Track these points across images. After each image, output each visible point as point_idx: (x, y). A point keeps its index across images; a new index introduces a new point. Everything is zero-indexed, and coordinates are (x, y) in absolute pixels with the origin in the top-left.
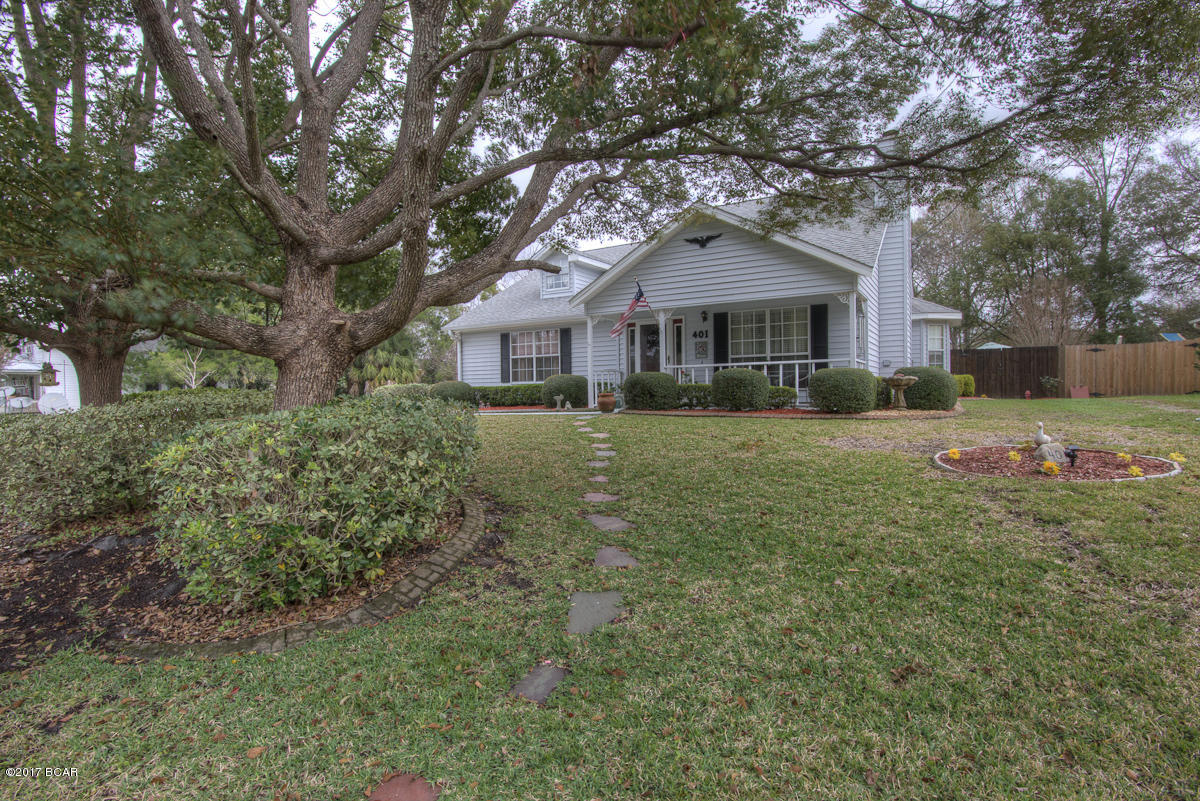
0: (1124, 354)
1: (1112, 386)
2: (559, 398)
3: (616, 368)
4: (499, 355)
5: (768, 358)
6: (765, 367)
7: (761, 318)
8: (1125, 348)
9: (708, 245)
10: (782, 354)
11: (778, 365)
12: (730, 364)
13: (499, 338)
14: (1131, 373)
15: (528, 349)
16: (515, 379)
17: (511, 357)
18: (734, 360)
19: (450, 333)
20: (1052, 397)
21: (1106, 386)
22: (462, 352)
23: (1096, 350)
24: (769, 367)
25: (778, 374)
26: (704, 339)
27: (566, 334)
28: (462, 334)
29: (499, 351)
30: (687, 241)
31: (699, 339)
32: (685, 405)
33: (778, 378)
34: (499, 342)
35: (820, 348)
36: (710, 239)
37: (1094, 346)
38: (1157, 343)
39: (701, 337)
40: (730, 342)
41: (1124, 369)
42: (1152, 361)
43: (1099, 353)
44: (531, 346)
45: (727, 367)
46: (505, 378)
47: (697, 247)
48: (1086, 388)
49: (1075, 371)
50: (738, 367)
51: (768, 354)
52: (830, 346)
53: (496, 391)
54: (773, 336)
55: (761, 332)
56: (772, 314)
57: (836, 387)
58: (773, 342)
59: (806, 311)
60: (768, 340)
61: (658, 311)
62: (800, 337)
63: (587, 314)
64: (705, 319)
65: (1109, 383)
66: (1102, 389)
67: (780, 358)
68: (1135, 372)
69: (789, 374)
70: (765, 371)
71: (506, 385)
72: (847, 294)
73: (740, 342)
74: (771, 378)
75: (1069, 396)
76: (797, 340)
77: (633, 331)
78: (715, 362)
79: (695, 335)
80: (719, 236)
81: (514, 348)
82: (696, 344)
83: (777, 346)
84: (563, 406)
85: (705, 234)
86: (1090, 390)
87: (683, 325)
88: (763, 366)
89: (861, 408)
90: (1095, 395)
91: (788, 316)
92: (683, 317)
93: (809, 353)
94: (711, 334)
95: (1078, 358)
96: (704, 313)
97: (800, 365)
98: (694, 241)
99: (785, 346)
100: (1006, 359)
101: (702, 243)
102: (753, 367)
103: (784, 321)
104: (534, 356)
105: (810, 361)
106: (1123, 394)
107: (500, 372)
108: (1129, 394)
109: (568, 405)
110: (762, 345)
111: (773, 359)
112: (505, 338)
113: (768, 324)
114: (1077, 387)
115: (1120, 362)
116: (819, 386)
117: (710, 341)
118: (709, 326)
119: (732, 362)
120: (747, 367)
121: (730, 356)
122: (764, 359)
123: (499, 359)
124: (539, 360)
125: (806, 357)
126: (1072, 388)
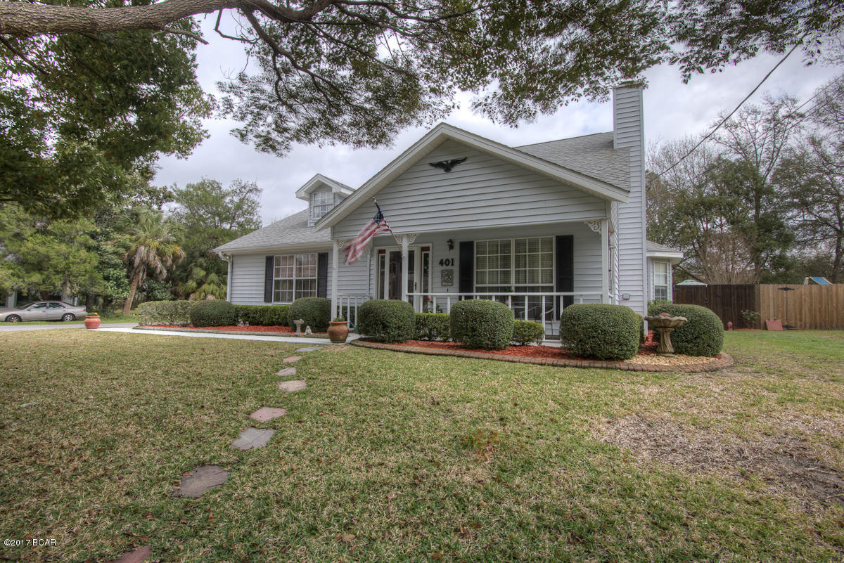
0: (811, 293)
1: (801, 320)
2: (299, 322)
3: (366, 292)
4: (264, 276)
5: (513, 289)
6: (510, 298)
7: (506, 246)
8: (811, 288)
9: (453, 170)
10: (527, 285)
11: (524, 297)
12: (474, 294)
13: (264, 260)
14: (817, 309)
15: (289, 272)
16: (277, 299)
17: (274, 278)
18: (479, 290)
19: (220, 254)
20: (751, 327)
21: (796, 319)
22: (232, 272)
23: (786, 289)
24: (514, 298)
25: (524, 305)
26: (450, 267)
27: (323, 259)
28: (233, 256)
29: (264, 272)
30: (432, 165)
31: (444, 267)
32: (425, 335)
33: (524, 310)
34: (265, 265)
35: (565, 279)
36: (455, 163)
37: (784, 286)
38: (839, 284)
39: (447, 265)
40: (475, 270)
41: (811, 305)
42: (835, 300)
43: (788, 291)
44: (292, 269)
45: (471, 297)
46: (267, 298)
47: (442, 171)
48: (779, 321)
49: (769, 306)
50: (482, 297)
51: (513, 284)
52: (576, 278)
53: (256, 311)
54: (518, 265)
55: (506, 262)
56: (518, 244)
57: (595, 328)
58: (517, 273)
59: (552, 242)
60: (513, 269)
61: (401, 237)
62: (545, 268)
63: (333, 238)
64: (451, 247)
65: (798, 317)
66: (792, 322)
67: (524, 289)
68: (820, 309)
69: (534, 305)
70: (510, 302)
71: (269, 305)
72: (599, 222)
73: (486, 272)
74: (516, 310)
75: (766, 328)
76: (542, 270)
77: (383, 258)
78: (460, 292)
79: (441, 263)
80: (464, 160)
81: (278, 271)
82: (442, 271)
83: (521, 277)
84: (303, 330)
85: (449, 158)
86: (783, 323)
87: (430, 253)
88: (508, 296)
89: (625, 355)
90: (787, 327)
91: (533, 245)
92: (430, 245)
93: (554, 284)
94: (457, 263)
95: (771, 295)
96: (450, 241)
97: (546, 297)
98: (439, 165)
99: (529, 275)
100: (710, 295)
101: (447, 167)
102: (497, 297)
103: (529, 252)
104: (294, 278)
105: (555, 294)
106: (811, 328)
107: (263, 292)
108: (816, 328)
109: (309, 330)
110: (506, 275)
111: (518, 289)
112: (270, 261)
113: (513, 254)
114: (772, 320)
115: (807, 299)
116: (574, 325)
117: (456, 269)
118: (455, 254)
119: (477, 292)
120: (490, 297)
121: (475, 285)
122: (508, 289)
123: (264, 280)
124: (298, 282)
125: (551, 289)
126: (767, 321)
